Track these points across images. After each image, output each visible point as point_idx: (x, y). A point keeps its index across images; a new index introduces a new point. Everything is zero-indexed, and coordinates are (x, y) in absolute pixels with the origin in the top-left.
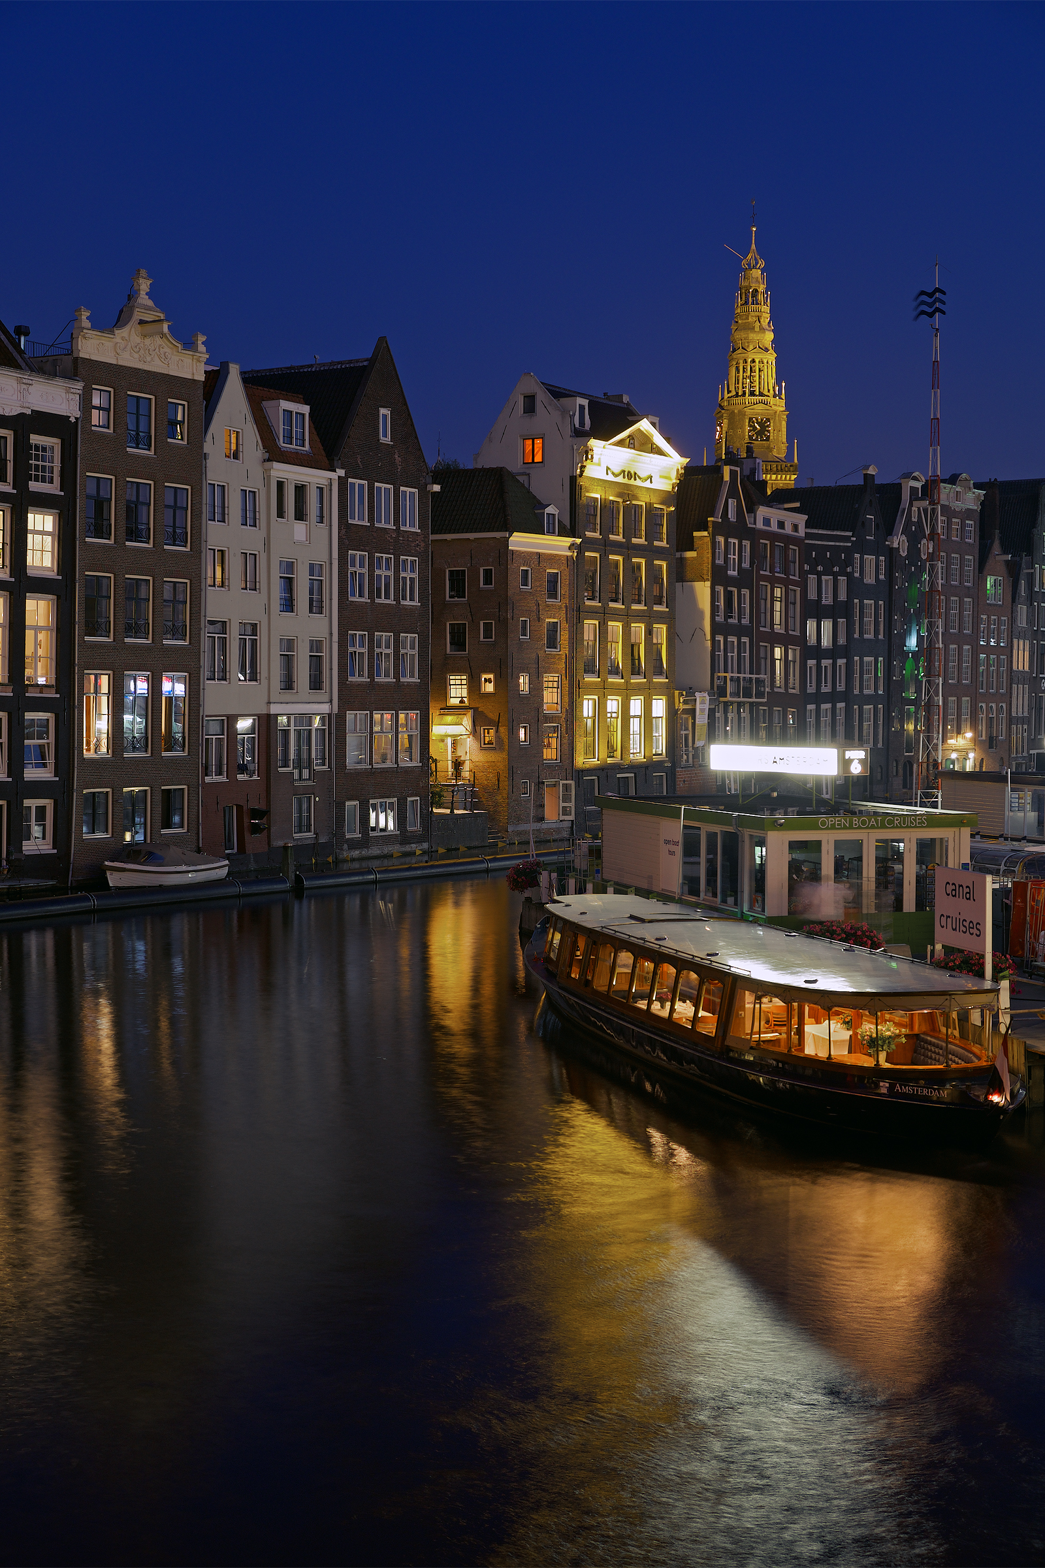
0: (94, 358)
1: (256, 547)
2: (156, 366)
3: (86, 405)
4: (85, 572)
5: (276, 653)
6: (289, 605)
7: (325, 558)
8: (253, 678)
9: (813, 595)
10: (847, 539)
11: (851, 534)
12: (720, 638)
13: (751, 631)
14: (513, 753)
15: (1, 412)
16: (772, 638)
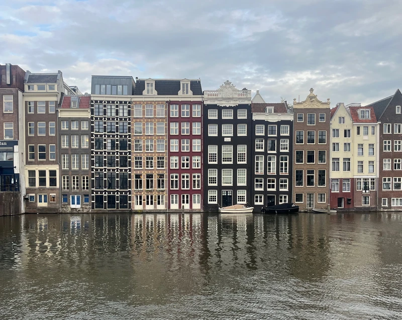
4: (296, 151)
15: (273, 122)
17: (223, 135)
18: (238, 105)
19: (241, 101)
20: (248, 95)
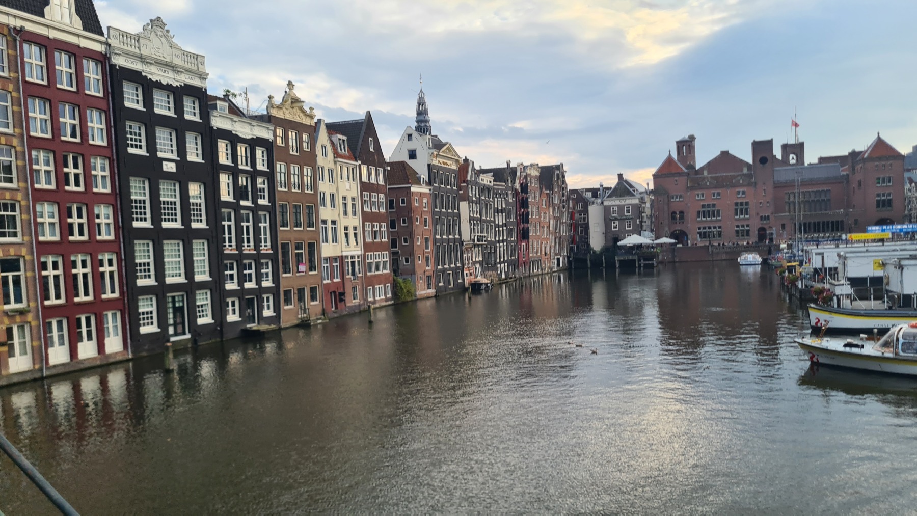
0: (277, 116)
1: (334, 191)
2: (298, 119)
3: (275, 135)
4: (279, 203)
5: (343, 232)
6: (346, 213)
7: (356, 195)
8: (336, 242)
9: (496, 206)
10: (504, 186)
11: (504, 184)
12: (472, 222)
13: (480, 219)
14: (416, 266)
15: (245, 137)
16: (486, 221)
17: (160, 155)
18: (183, 85)
19: (187, 77)
20: (200, 66)
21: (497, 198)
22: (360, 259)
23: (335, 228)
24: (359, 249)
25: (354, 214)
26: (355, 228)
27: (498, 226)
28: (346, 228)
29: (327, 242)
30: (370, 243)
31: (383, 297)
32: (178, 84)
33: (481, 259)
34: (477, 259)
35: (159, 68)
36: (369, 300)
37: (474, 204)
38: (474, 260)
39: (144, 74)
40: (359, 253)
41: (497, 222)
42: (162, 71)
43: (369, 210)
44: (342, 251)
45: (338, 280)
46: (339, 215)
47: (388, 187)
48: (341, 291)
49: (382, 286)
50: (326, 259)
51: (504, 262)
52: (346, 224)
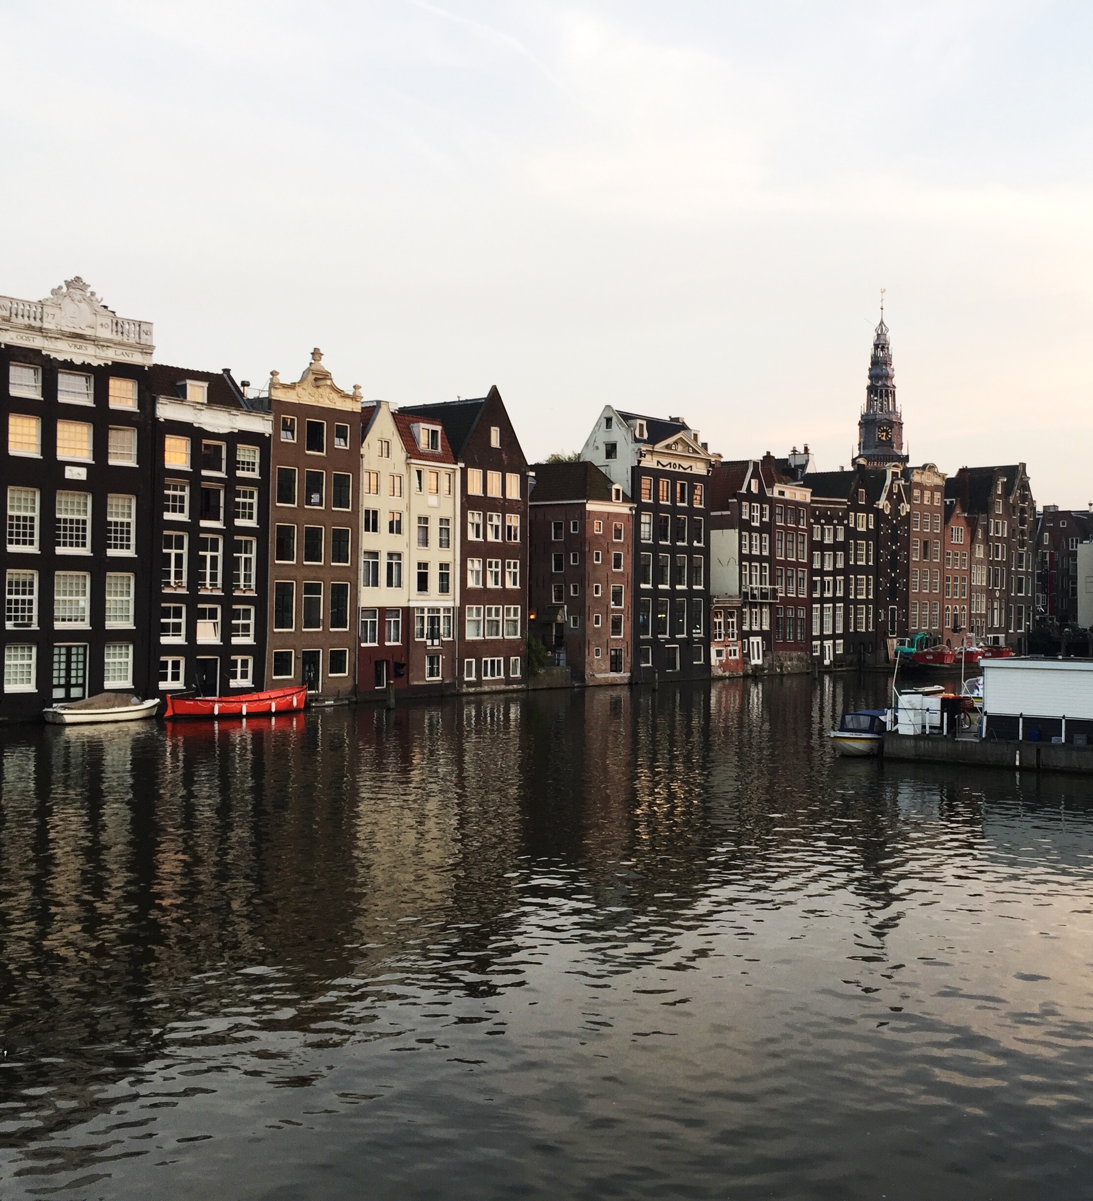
0: (284, 400)
1: (401, 508)
2: (326, 403)
3: (276, 427)
5: (415, 571)
6: (425, 542)
7: (451, 515)
8: (397, 586)
9: (817, 538)
10: (844, 503)
11: (846, 500)
12: (747, 563)
13: (770, 559)
14: (589, 631)
15: (216, 431)
16: (786, 564)
17: (61, 457)
18: (110, 363)
19: (119, 352)
20: (143, 336)
21: (822, 525)
22: (451, 615)
23: (399, 565)
24: (452, 598)
25: (444, 543)
26: (444, 566)
27: (821, 572)
28: (423, 566)
29: (376, 583)
30: (476, 590)
31: (502, 676)
32: (102, 363)
33: (766, 627)
34: (755, 628)
35: (71, 343)
36: (466, 679)
37: (754, 534)
38: (746, 628)
39: (44, 353)
40: (450, 604)
41: (817, 565)
42: (75, 346)
43: (481, 539)
44: (409, 600)
45: (399, 644)
46: (408, 545)
47: (529, 503)
48: (403, 661)
49: (502, 659)
50: (371, 611)
51: (834, 637)
52: (423, 560)
